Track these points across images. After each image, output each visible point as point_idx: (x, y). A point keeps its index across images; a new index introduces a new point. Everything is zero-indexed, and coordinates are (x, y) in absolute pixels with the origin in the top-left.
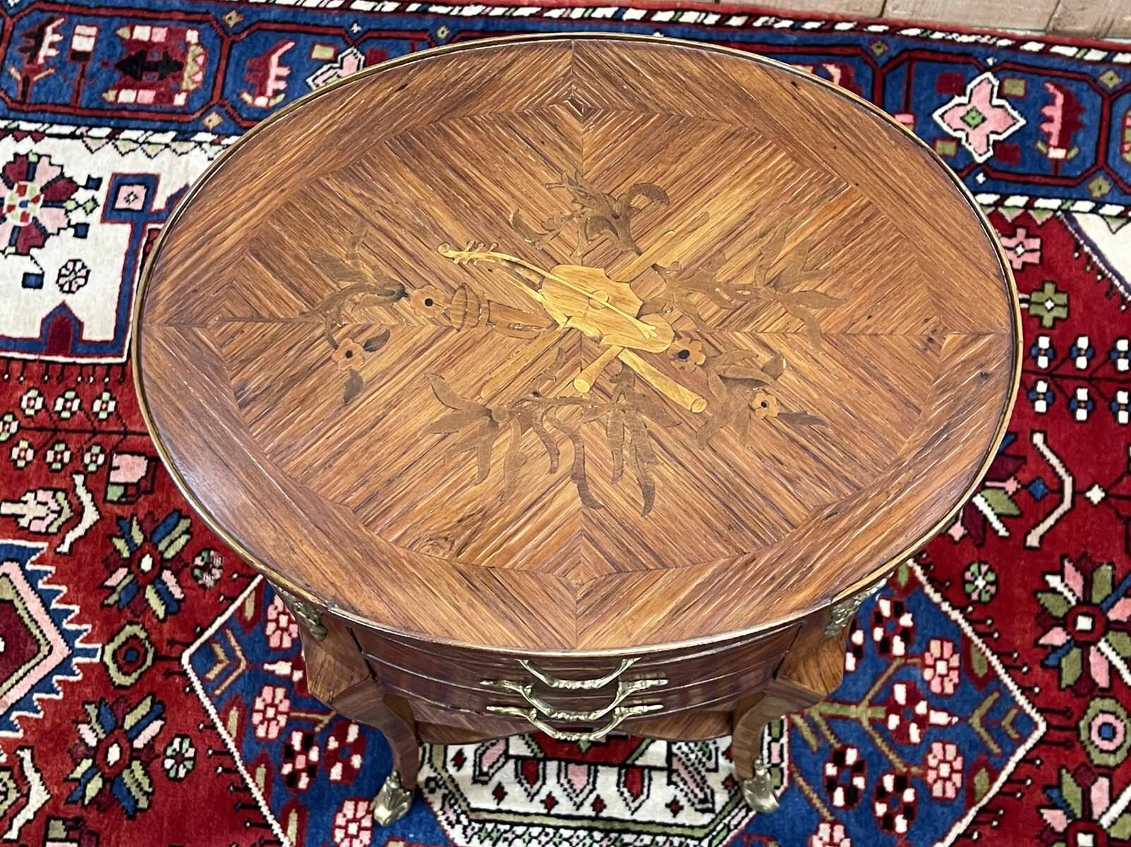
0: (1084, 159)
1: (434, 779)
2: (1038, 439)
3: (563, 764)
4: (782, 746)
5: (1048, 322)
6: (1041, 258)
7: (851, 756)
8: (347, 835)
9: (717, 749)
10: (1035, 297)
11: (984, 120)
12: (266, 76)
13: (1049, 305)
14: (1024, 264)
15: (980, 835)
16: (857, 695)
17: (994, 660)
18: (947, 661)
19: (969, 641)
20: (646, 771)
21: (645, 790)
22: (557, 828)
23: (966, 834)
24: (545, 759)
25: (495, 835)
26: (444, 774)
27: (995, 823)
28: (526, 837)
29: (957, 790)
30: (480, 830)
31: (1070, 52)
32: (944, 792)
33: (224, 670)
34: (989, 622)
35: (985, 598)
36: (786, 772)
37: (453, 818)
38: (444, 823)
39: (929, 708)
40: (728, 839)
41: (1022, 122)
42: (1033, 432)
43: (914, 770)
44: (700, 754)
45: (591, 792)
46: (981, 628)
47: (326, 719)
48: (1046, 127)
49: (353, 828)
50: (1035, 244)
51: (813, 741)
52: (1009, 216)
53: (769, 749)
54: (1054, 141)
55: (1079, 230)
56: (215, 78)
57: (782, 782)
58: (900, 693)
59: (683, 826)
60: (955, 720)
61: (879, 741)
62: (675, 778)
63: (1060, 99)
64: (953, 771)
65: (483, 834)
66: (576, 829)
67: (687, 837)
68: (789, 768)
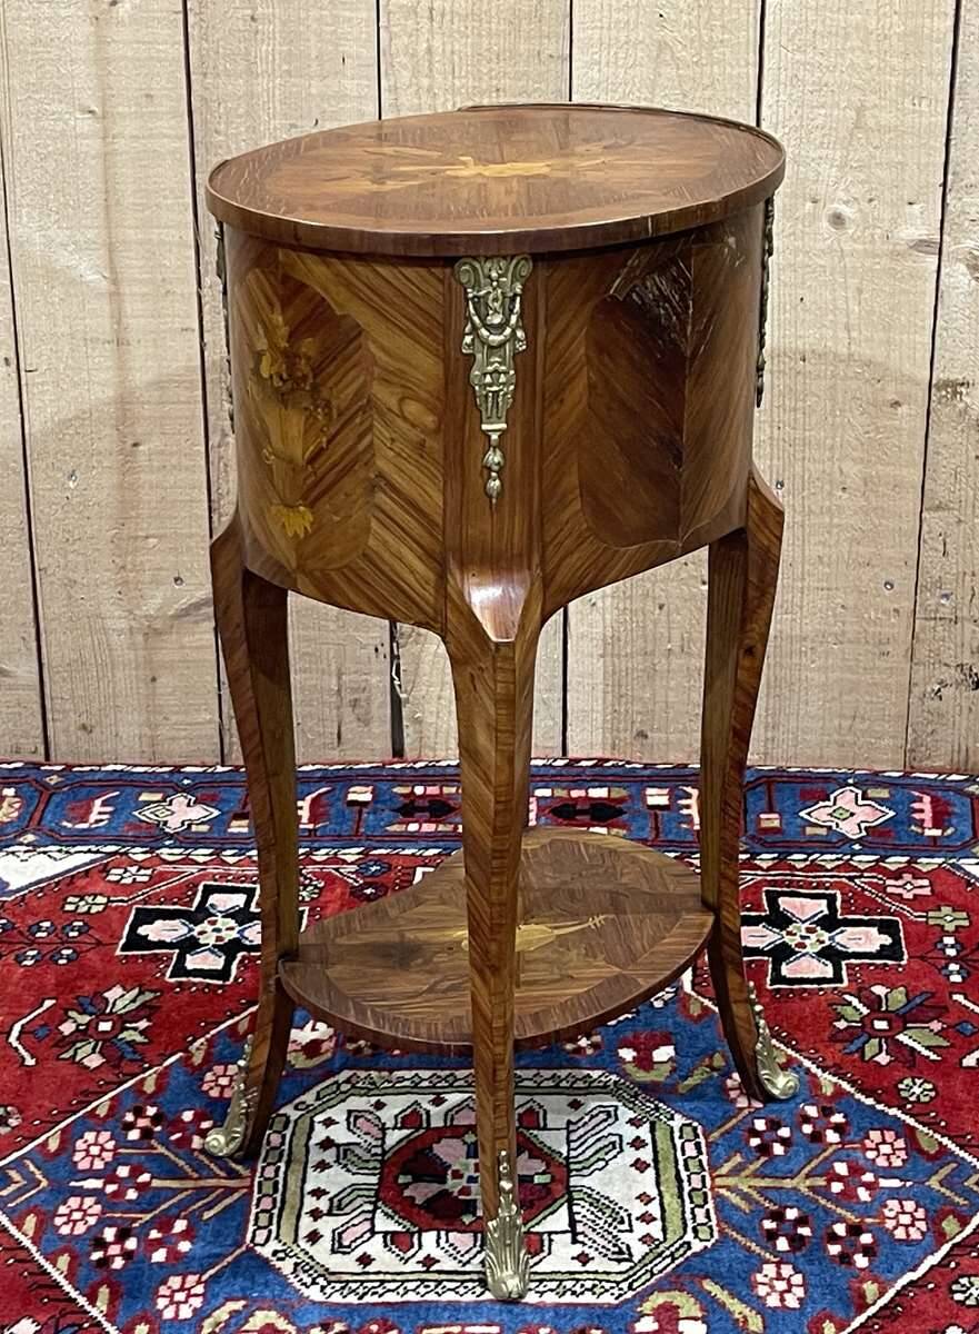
0: (963, 834)
1: (284, 1251)
2: (959, 998)
3: (443, 1233)
4: (708, 1211)
5: (950, 927)
6: (932, 891)
7: (791, 1214)
8: (172, 1302)
9: (629, 1215)
10: (931, 914)
11: (852, 814)
12: (89, 811)
13: (949, 918)
14: (915, 896)
15: (958, 1264)
16: (791, 1171)
17: (945, 1141)
18: (892, 1144)
19: (913, 1129)
20: (545, 1237)
21: (546, 1248)
22: (439, 1282)
23: (943, 1264)
24: (420, 1233)
25: (361, 1291)
26: (294, 1247)
27: (974, 1254)
28: (401, 1291)
29: (923, 1233)
30: (343, 1288)
31: (933, 776)
32: (908, 1235)
33: (19, 1188)
34: (933, 1114)
35: (923, 1099)
36: (716, 1229)
37: (308, 1280)
38: (298, 1285)
39: (876, 1177)
40: (652, 1281)
41: (892, 814)
42: (951, 994)
43: (869, 1220)
44: (610, 1220)
45: (479, 1252)
46: (925, 1119)
47: (148, 1217)
48: (917, 816)
49: (180, 1296)
50: (926, 882)
51: (743, 1205)
52: (893, 868)
53: (693, 1212)
54: (928, 823)
55: (968, 874)
56: (32, 814)
57: (712, 1236)
58: (841, 1168)
59: (596, 1272)
60: (909, 1184)
61: (823, 1202)
62: (580, 1238)
63: (927, 799)
64: (914, 1219)
65: (345, 1292)
66: (463, 1282)
67: (601, 1281)
68: (718, 1225)
